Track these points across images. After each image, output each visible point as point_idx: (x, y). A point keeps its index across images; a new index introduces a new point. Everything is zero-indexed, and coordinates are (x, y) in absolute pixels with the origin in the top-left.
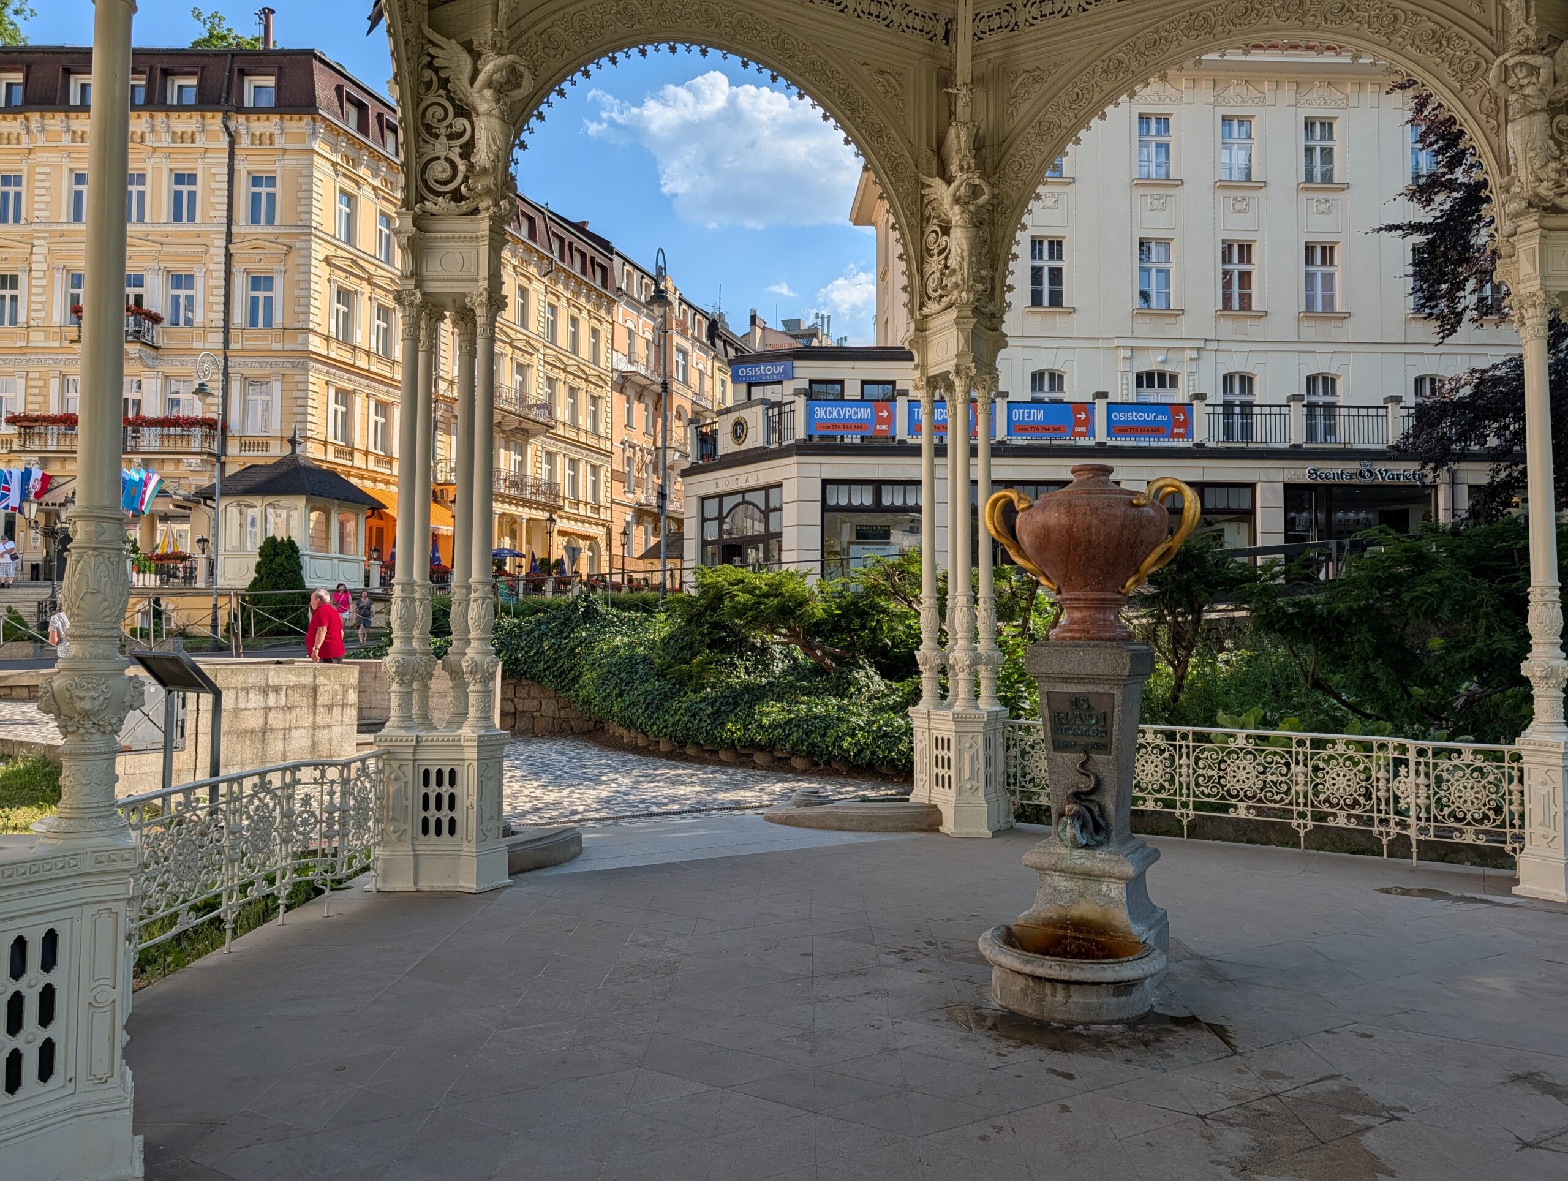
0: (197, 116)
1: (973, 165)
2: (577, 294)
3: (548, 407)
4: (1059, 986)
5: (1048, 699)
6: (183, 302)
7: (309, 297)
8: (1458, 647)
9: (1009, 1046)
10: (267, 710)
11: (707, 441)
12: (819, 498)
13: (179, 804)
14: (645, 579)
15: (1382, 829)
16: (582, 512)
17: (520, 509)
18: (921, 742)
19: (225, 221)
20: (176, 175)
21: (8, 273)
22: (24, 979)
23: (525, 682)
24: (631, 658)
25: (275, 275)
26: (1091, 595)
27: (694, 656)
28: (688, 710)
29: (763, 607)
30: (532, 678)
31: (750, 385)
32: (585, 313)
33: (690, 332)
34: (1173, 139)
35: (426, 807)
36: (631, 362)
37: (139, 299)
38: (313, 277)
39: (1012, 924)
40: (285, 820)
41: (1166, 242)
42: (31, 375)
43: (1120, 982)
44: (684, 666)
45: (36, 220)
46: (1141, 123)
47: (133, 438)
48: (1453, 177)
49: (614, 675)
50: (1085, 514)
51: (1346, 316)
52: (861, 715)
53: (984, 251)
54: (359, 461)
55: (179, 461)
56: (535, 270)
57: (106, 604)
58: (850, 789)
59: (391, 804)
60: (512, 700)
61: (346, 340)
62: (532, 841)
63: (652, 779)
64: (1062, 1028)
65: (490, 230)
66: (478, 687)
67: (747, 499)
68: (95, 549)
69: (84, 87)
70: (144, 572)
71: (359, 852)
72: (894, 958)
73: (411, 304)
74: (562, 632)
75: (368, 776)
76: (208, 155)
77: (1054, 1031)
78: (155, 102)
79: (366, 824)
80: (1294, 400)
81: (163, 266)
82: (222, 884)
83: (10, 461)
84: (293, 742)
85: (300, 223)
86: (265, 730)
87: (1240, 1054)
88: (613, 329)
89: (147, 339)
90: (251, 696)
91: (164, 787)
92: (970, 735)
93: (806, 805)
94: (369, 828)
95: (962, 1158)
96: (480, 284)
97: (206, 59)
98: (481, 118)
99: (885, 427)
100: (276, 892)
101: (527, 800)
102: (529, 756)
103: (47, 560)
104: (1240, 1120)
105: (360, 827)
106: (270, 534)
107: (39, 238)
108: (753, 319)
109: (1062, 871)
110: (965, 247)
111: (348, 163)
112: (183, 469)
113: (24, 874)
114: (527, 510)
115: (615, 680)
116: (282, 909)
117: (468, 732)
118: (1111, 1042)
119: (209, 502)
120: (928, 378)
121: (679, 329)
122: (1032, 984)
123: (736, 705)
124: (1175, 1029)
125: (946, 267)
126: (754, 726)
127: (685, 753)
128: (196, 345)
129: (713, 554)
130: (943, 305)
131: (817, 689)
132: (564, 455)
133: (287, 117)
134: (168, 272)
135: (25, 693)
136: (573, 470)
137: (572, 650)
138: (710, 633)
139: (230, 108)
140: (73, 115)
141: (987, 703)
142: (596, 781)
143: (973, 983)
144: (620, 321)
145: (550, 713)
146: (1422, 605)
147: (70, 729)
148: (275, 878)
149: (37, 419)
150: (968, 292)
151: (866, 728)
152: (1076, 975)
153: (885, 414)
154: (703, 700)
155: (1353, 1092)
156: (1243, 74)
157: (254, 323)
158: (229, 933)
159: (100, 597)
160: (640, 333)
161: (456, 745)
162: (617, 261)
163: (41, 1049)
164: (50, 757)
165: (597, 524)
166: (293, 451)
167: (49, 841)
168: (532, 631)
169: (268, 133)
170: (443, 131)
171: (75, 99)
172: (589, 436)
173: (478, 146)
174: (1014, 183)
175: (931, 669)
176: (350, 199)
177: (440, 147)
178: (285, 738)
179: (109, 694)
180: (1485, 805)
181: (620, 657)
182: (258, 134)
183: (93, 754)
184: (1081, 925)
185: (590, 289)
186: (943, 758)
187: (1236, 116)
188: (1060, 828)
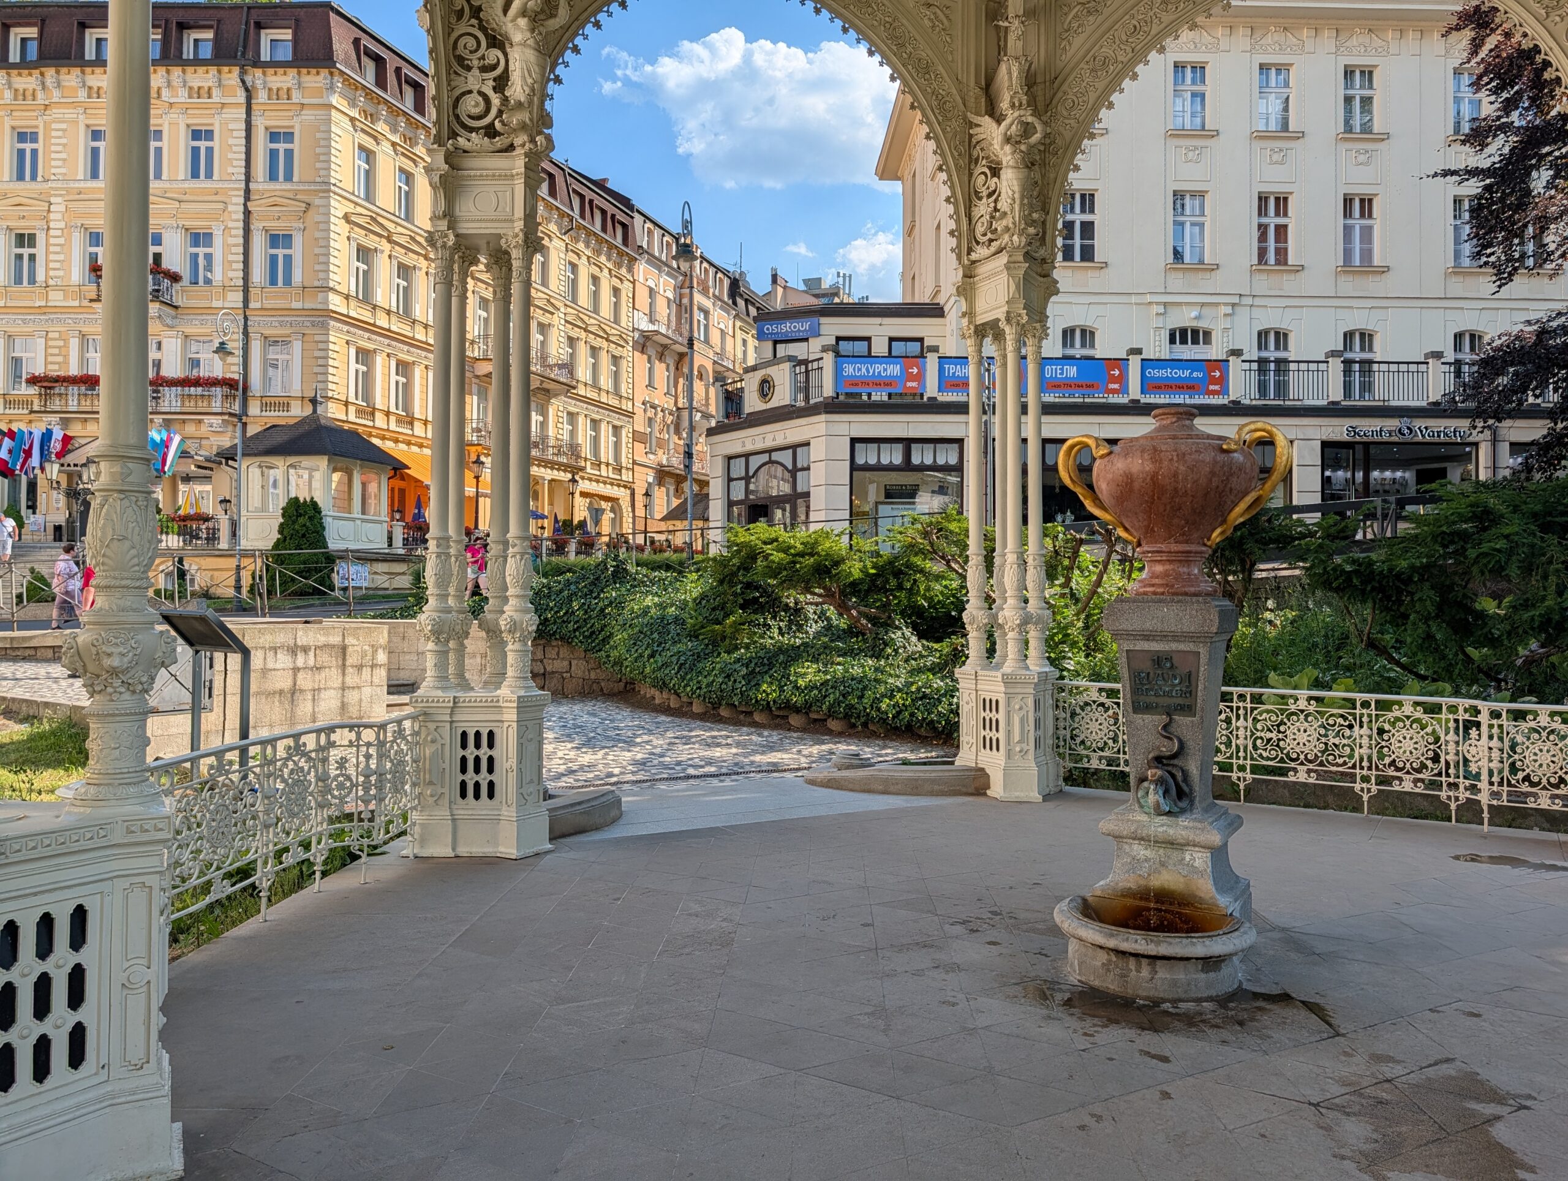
0: (213, 70)
1: (1024, 102)
2: (598, 252)
3: (569, 367)
4: (1144, 961)
5: (1128, 658)
6: (201, 261)
7: (328, 254)
8: (1527, 605)
9: (1095, 1025)
10: (296, 670)
11: (732, 400)
12: (848, 457)
13: (211, 767)
14: (667, 540)
15: (1451, 793)
16: (604, 473)
17: (542, 470)
18: (967, 703)
19: (243, 177)
20: (193, 131)
21: (26, 232)
22: (52, 959)
23: (554, 643)
24: (663, 618)
25: (293, 233)
26: (1174, 547)
27: (727, 616)
28: (722, 671)
29: (798, 566)
30: (562, 639)
31: (776, 342)
32: (606, 271)
33: (711, 291)
34: (1208, 89)
35: (464, 770)
36: (652, 321)
37: (157, 257)
38: (332, 235)
39: (1088, 895)
40: (320, 784)
41: (1201, 195)
42: (50, 335)
43: (1211, 957)
44: (717, 627)
45: (53, 177)
46: (1176, 72)
47: (154, 398)
48: (1509, 120)
49: (646, 636)
50: (1172, 460)
51: (1385, 270)
52: (899, 677)
53: (1035, 193)
54: (380, 421)
55: (200, 421)
56: (555, 228)
57: (133, 552)
58: (889, 751)
59: (427, 766)
60: (541, 661)
61: (366, 298)
62: (572, 805)
63: (687, 741)
64: (1148, 1006)
65: (526, 167)
66: (517, 646)
67: (773, 458)
68: (121, 491)
69: (99, 41)
70: (167, 533)
71: (396, 816)
72: (959, 929)
73: (444, 246)
74: (591, 592)
75: (404, 738)
76: (224, 111)
77: (1140, 1008)
78: (171, 55)
79: (403, 788)
80: (1333, 356)
81: (181, 223)
82: (256, 852)
83: (30, 422)
84: (322, 703)
85: (318, 179)
86: (294, 691)
87: (1343, 1035)
88: (634, 288)
89: (166, 298)
90: (279, 656)
91: (192, 750)
92: (1020, 697)
93: (847, 768)
94: (406, 792)
95: (1062, 1151)
96: (516, 224)
97: (222, 12)
98: (515, 48)
99: (914, 384)
100: (312, 859)
101: (561, 762)
102: (561, 718)
103: (70, 521)
104: (1356, 1108)
105: (397, 791)
106: (293, 495)
107: (56, 195)
108: (775, 279)
109: (1142, 839)
110: (1016, 188)
111: (366, 119)
112: (204, 429)
113: (49, 845)
114: (549, 471)
115: (646, 641)
116: (318, 875)
117: (508, 692)
118: (1203, 1021)
119: (230, 462)
120: (976, 327)
121: (700, 288)
122: (1114, 959)
123: (771, 666)
124: (1268, 1007)
125: (996, 210)
126: (790, 687)
127: (719, 715)
128: (215, 304)
129: (739, 515)
130: (993, 249)
131: (853, 650)
132: (586, 416)
133: (304, 71)
134: (187, 230)
135: (49, 653)
136: (595, 431)
137: (602, 610)
138: (743, 593)
139: (247, 62)
140: (88, 70)
141: (1036, 664)
142: (630, 743)
143: (1046, 956)
144: (641, 280)
145: (580, 674)
146: (1489, 562)
147: (97, 688)
148: (310, 844)
149: (58, 380)
150: (1020, 235)
151: (904, 690)
152: (1163, 950)
153: (915, 371)
154: (738, 660)
155: (1473, 1077)
156: (1282, 21)
157: (273, 282)
158: (264, 901)
159: (127, 544)
160: (662, 292)
161: (495, 706)
162: (638, 219)
163: (71, 1034)
164: (75, 718)
165: (619, 486)
166: (315, 411)
167: (76, 810)
168: (561, 591)
169: (285, 88)
170: (475, 63)
171: (90, 54)
172: (610, 396)
173: (512, 78)
174: (1067, 121)
175: (978, 629)
176: (368, 155)
177: (473, 80)
178: (314, 700)
179: (139, 650)
180: (1561, 769)
181: (652, 617)
182: (275, 88)
183: (122, 715)
184: (1163, 896)
185: (611, 246)
186: (991, 720)
187: (1274, 65)
188: (1140, 794)
